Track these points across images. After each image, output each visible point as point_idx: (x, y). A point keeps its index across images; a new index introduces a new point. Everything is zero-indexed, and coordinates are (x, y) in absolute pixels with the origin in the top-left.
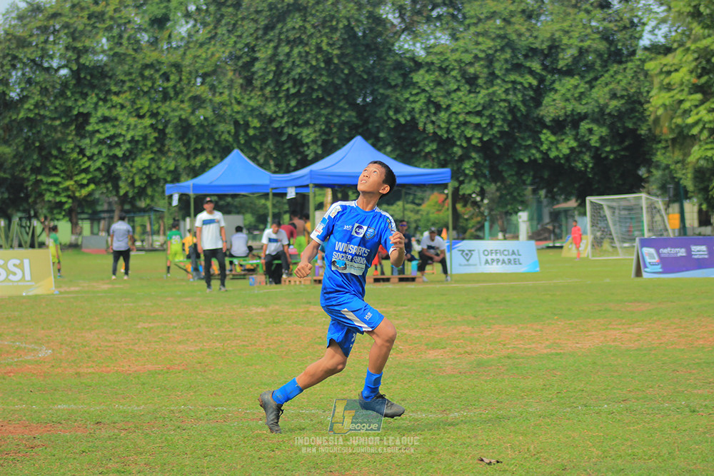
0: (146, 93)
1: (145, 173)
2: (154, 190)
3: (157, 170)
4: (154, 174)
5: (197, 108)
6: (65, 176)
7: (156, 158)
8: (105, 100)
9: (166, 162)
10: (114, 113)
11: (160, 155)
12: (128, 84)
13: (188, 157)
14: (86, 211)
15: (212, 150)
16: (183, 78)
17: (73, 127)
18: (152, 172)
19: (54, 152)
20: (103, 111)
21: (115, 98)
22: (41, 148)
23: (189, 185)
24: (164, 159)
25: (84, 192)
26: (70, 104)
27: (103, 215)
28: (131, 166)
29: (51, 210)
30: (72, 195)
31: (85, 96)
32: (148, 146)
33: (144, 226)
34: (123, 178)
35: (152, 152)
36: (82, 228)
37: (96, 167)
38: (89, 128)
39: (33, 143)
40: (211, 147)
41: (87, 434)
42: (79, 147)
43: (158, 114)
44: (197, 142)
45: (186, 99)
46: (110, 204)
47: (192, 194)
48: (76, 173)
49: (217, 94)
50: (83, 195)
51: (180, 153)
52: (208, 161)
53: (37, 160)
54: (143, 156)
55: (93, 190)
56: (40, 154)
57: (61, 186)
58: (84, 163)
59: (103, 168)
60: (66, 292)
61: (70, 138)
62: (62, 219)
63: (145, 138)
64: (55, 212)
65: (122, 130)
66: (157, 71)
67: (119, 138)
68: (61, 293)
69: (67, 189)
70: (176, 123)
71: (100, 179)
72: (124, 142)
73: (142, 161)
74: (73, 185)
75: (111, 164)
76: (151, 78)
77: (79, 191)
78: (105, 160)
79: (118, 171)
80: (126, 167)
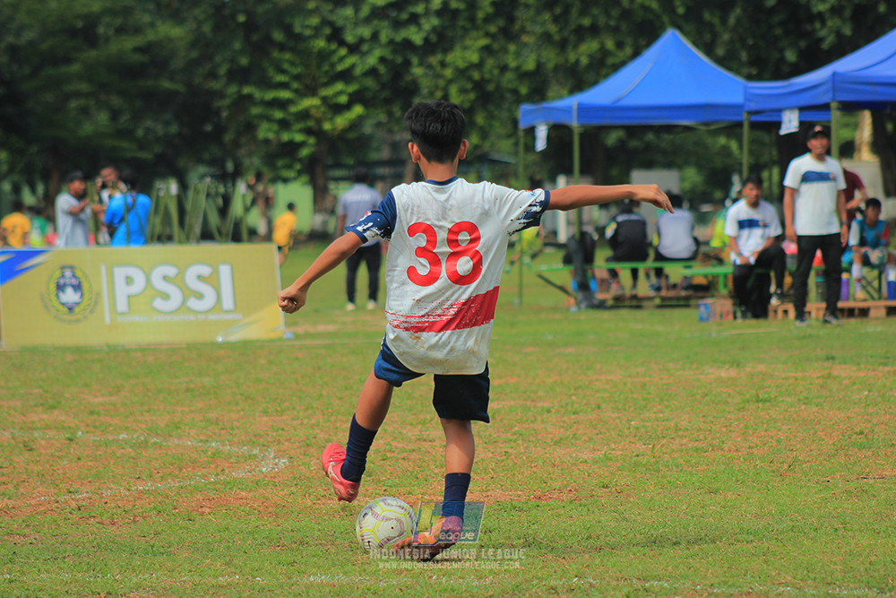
1: (470, 79)
2: (491, 117)
3: (496, 72)
6: (300, 87)
7: (496, 46)
9: (518, 54)
11: (504, 41)
13: (562, 45)
14: (344, 161)
15: (615, 30)
18: (487, 76)
19: (278, 36)
22: (249, 27)
23: (568, 106)
24: (512, 48)
25: (341, 121)
28: (443, 65)
29: (271, 159)
30: (316, 128)
32: (479, 22)
34: (425, 91)
35: (487, 34)
37: (367, 67)
39: (233, 17)
40: (613, 23)
42: (331, 24)
44: (583, 12)
47: (574, 124)
48: (325, 80)
50: (340, 127)
51: (546, 37)
52: (606, 52)
53: (242, 52)
54: (468, 42)
55: (361, 118)
56: (247, 39)
57: (293, 109)
58: (342, 59)
59: (382, 69)
61: (311, 5)
62: (295, 179)
64: (280, 163)
67: (416, 4)
68: (297, 336)
69: (305, 115)
71: (376, 92)
72: (427, 12)
73: (466, 53)
74: (315, 107)
75: (399, 60)
77: (331, 119)
78: (386, 53)
79: (413, 75)
80: (430, 67)
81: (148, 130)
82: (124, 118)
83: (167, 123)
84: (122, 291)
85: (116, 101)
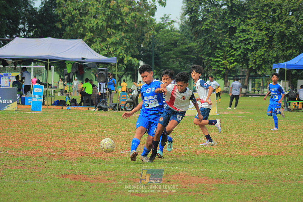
0: (264, 18)
1: (261, 58)
2: (266, 66)
3: (267, 56)
4: (266, 58)
5: (289, 27)
6: (222, 58)
7: (267, 50)
8: (244, 21)
10: (248, 28)
11: (269, 49)
12: (255, 14)
13: (283, 51)
14: (232, 75)
15: (295, 48)
16: (283, 11)
17: (228, 34)
20: (242, 27)
21: (248, 21)
22: (212, 44)
23: (284, 64)
24: (271, 51)
25: (232, 66)
26: (227, 22)
27: (240, 78)
28: (255, 54)
29: (215, 74)
30: (225, 67)
31: (234, 19)
32: (264, 44)
33: (259, 84)
34: (251, 60)
35: (266, 48)
36: (229, 83)
37: (238, 54)
38: (236, 35)
39: (208, 42)
40: (295, 46)
41: (237, 185)
42: (230, 43)
43: (269, 29)
44: (288, 43)
45: (284, 22)
46: (243, 72)
47: (285, 68)
48: (228, 56)
49: (299, 20)
50: (231, 67)
51: (279, 48)
52: (293, 53)
53: (210, 49)
54: (261, 49)
55: (236, 65)
56: (211, 46)
57: (220, 63)
58: (232, 52)
59: (241, 54)
60: (222, 115)
61: (226, 39)
62: (220, 79)
63: (263, 40)
64: (217, 75)
65: (252, 36)
66: (270, 8)
67: (250, 40)
68: (220, 115)
69: (223, 64)
70: (278, 34)
71: (240, 60)
72: (252, 42)
73: (260, 52)
74: (226, 62)
75: (245, 52)
76: (267, 11)
78: (243, 51)
79: (248, 56)
80: (252, 54)
81: (187, 66)
82: (182, 64)
85: (180, 59)
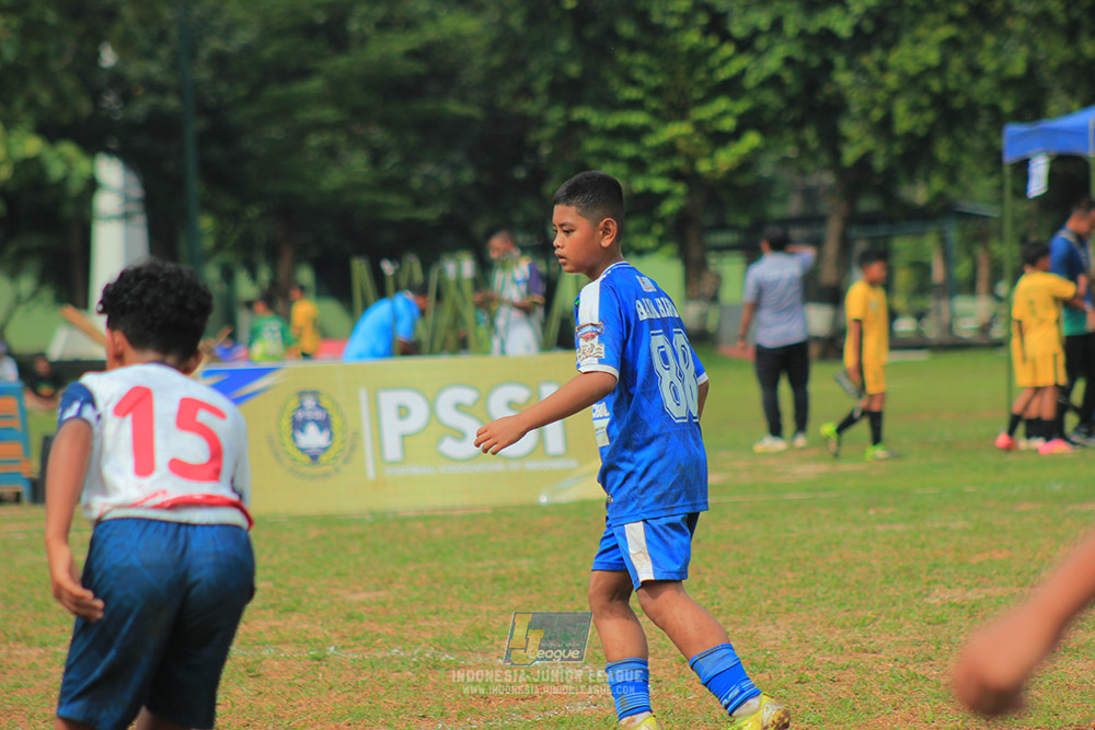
1: (926, 90)
2: (959, 147)
3: (966, 78)
6: (662, 107)
7: (966, 37)
9: (998, 50)
11: (977, 28)
13: (1072, 32)
14: (731, 220)
18: (952, 85)
19: (627, 29)
22: (581, 18)
23: (1081, 126)
24: (990, 40)
25: (726, 158)
28: (883, 67)
30: (686, 170)
33: (922, 267)
34: (855, 109)
35: (952, 19)
36: (718, 279)
37: (765, 74)
42: (709, 7)
46: (809, 195)
47: (1091, 154)
48: (699, 95)
50: (723, 167)
51: (1043, 19)
53: (570, 55)
54: (921, 31)
55: (756, 152)
56: (578, 34)
57: (651, 141)
58: (725, 62)
59: (788, 76)
62: (655, 250)
64: (633, 225)
69: (669, 150)
73: (918, 51)
74: (685, 137)
75: (815, 61)
77: (711, 156)
78: (795, 50)
80: (863, 71)
81: (428, 178)
82: (392, 161)
83: (456, 168)
84: (392, 428)
85: (378, 135)
